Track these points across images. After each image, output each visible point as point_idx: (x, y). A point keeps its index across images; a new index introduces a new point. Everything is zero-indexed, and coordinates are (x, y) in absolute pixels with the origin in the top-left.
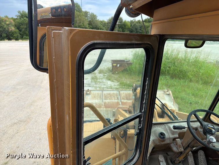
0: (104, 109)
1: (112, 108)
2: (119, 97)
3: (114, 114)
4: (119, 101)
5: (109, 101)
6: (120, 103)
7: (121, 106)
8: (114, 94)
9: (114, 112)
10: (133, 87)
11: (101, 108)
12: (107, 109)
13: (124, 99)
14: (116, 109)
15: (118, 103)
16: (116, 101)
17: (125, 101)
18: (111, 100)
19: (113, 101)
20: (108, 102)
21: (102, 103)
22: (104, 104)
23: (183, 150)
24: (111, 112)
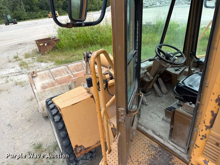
0: (59, 86)
1: (66, 83)
2: (69, 71)
3: (70, 88)
4: (70, 74)
5: (60, 77)
6: (72, 76)
7: (75, 78)
8: (62, 69)
9: (69, 85)
11: (55, 85)
12: (62, 85)
13: (74, 72)
14: (71, 82)
15: (70, 77)
16: (67, 75)
17: (76, 73)
18: (61, 76)
19: (64, 76)
20: (60, 79)
21: (54, 81)
22: (56, 81)
23: (153, 78)
24: (67, 86)
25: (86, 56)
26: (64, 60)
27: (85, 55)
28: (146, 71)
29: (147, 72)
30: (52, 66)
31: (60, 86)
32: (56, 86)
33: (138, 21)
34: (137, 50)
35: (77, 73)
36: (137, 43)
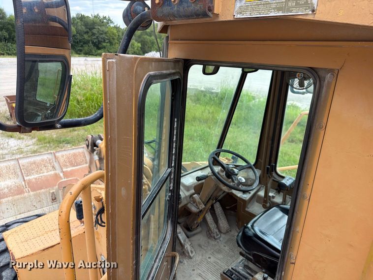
0: (32, 193)
1: (46, 188)
2: (56, 165)
3: (54, 198)
4: (58, 171)
5: (36, 176)
6: (62, 175)
7: (65, 180)
8: (43, 160)
9: (53, 192)
10: (87, 140)
11: (24, 193)
12: (38, 192)
13: (66, 166)
14: (57, 187)
15: (57, 176)
16: (52, 172)
17: (69, 169)
18: (40, 173)
19: (45, 174)
20: (36, 179)
21: (23, 183)
22: (28, 183)
23: (204, 206)
24: (48, 195)
25: (91, 143)
26: (55, 136)
27: (90, 141)
28: (193, 191)
29: (194, 194)
30: (29, 147)
31: (34, 195)
32: (26, 194)
33: (176, 120)
34: (173, 168)
35: (73, 170)
36: (174, 157)
